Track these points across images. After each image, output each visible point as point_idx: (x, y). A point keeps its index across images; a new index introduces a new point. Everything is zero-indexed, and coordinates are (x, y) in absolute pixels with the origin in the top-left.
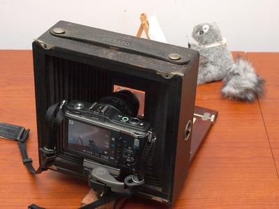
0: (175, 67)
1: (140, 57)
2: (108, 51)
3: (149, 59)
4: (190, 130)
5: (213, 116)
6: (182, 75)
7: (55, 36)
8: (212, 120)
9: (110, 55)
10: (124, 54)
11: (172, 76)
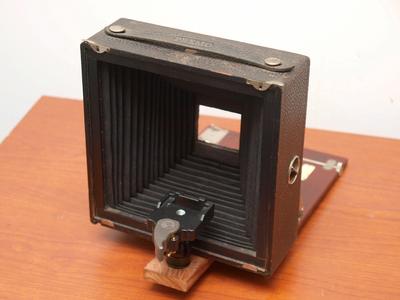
0: (273, 75)
1: (225, 63)
2: (182, 54)
3: (237, 65)
4: (297, 171)
5: (340, 164)
6: (281, 84)
7: (112, 36)
8: (338, 170)
9: (184, 60)
10: (204, 58)
11: (268, 87)
